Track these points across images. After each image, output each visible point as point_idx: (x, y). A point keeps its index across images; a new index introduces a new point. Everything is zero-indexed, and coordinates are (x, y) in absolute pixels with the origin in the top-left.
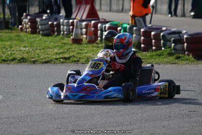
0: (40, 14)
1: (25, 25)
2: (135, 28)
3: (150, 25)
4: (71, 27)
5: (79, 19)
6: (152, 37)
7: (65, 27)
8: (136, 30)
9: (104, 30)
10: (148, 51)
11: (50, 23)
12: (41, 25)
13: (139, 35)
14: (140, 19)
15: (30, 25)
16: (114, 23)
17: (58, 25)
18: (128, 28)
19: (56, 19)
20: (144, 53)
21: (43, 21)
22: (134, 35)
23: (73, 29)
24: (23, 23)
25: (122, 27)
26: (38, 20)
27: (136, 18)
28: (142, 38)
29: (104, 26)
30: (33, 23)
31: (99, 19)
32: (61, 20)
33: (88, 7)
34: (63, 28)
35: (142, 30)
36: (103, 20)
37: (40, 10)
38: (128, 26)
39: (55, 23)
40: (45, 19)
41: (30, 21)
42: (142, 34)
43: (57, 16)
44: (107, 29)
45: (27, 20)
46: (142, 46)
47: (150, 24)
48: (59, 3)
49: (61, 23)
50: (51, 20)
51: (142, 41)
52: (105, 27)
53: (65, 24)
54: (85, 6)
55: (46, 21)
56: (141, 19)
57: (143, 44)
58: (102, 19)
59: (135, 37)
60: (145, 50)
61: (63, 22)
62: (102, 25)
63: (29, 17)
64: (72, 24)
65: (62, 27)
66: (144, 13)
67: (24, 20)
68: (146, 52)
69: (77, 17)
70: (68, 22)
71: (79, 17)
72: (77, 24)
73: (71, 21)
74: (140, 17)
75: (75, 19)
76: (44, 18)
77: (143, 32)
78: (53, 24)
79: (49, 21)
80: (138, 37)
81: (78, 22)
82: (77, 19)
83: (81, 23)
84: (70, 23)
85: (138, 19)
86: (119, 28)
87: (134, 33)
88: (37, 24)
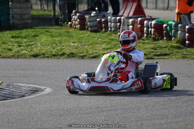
0: (88, 12)
1: (74, 22)
2: (180, 25)
4: (118, 24)
7: (113, 24)
8: (181, 27)
9: (150, 26)
10: (192, 48)
11: (98, 20)
12: (89, 22)
13: (184, 31)
14: (185, 16)
15: (79, 22)
16: (160, 20)
17: (106, 22)
18: (173, 25)
19: (104, 16)
20: (189, 49)
21: (92, 18)
22: (179, 32)
23: (120, 26)
24: (72, 20)
25: (168, 24)
26: (87, 17)
27: (182, 15)
28: (187, 34)
29: (150, 23)
30: (82, 19)
31: (145, 16)
32: (109, 17)
33: (135, 5)
34: (111, 25)
35: (187, 27)
36: (149, 18)
37: (89, 7)
38: (173, 23)
39: (103, 20)
40: (94, 16)
41: (79, 18)
42: (186, 31)
43: (105, 13)
44: (152, 25)
45: (76, 17)
46: (187, 42)
49: (109, 20)
50: (99, 16)
51: (186, 37)
52: (151, 24)
53: (112, 21)
54: (132, 3)
55: (95, 18)
58: (148, 16)
59: (180, 33)
60: (190, 46)
61: (111, 19)
62: (148, 22)
63: (78, 14)
64: (120, 21)
65: (109, 23)
66: (189, 11)
67: (73, 17)
68: (191, 48)
69: (124, 14)
70: (116, 19)
71: (126, 15)
72: (124, 20)
73: (118, 18)
74: (185, 14)
75: (122, 16)
76: (92, 15)
77: (188, 29)
78: (101, 21)
79: (98, 18)
80: (183, 33)
81: (125, 19)
82: (124, 16)
83: (128, 20)
84: (117, 20)
85: (183, 17)
86: (164, 25)
87: (179, 29)
88: (86, 20)
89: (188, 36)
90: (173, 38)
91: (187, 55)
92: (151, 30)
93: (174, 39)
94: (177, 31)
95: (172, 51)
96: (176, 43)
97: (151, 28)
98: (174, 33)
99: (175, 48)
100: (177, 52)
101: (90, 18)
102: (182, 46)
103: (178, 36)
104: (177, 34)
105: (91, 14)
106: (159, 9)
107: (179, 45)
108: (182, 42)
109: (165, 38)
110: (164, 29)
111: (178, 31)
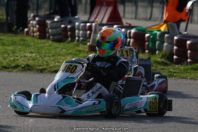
0: (50, 16)
1: (32, 28)
2: (166, 35)
3: (186, 33)
4: (88, 32)
5: (99, 22)
6: (187, 46)
7: (81, 32)
8: (168, 38)
9: (128, 36)
10: (182, 64)
11: (63, 26)
12: (51, 28)
13: (171, 43)
14: (173, 24)
15: (39, 29)
16: (140, 28)
17: (73, 30)
18: (158, 35)
19: (70, 22)
20: (177, 66)
21: (55, 24)
22: (165, 44)
23: (90, 34)
24: (30, 25)
25: (151, 34)
26: (48, 22)
27: (169, 23)
28: (175, 47)
29: (129, 31)
30: (42, 25)
31: (122, 24)
32: (77, 24)
33: (110, 10)
34: (79, 33)
35: (176, 38)
36: (128, 25)
37: (51, 11)
38: (158, 33)
39: (69, 27)
40: (57, 22)
41: (39, 23)
42: (175, 42)
43: (71, 18)
44: (132, 35)
45: (34, 22)
46: (175, 57)
47: (186, 31)
48: (73, 3)
49: (76, 27)
50: (64, 22)
51: (174, 51)
52: (130, 33)
53: (81, 28)
54: (106, 8)
55: (58, 25)
56: (175, 24)
57: (176, 55)
58: (126, 23)
59: (167, 46)
60: (178, 62)
61: (79, 26)
62: (126, 31)
63: (37, 19)
64: (90, 28)
65: (77, 31)
67: (31, 22)
68: (180, 65)
69: (97, 20)
70: (86, 26)
72: (96, 27)
73: (88, 24)
74: (174, 22)
75: (93, 22)
76: (56, 20)
77: (177, 40)
78: (66, 27)
79: (62, 24)
80: (170, 46)
81: (98, 26)
82: (97, 22)
83: (100, 28)
84: (87, 28)
85: (171, 24)
86: (147, 35)
87: (165, 41)
88: (47, 27)
89: (176, 50)
90: (157, 52)
91: (175, 72)
92: (130, 41)
93: (159, 54)
94: (162, 42)
95: (156, 67)
96: (161, 58)
97: (130, 38)
98: (159, 46)
99: (159, 64)
100: (162, 69)
101: (53, 24)
102: (168, 62)
103: (164, 49)
104: (163, 46)
105: (54, 18)
106: (139, 19)
107: (165, 61)
108: (169, 57)
109: (147, 51)
110: (146, 39)
111: (164, 42)
